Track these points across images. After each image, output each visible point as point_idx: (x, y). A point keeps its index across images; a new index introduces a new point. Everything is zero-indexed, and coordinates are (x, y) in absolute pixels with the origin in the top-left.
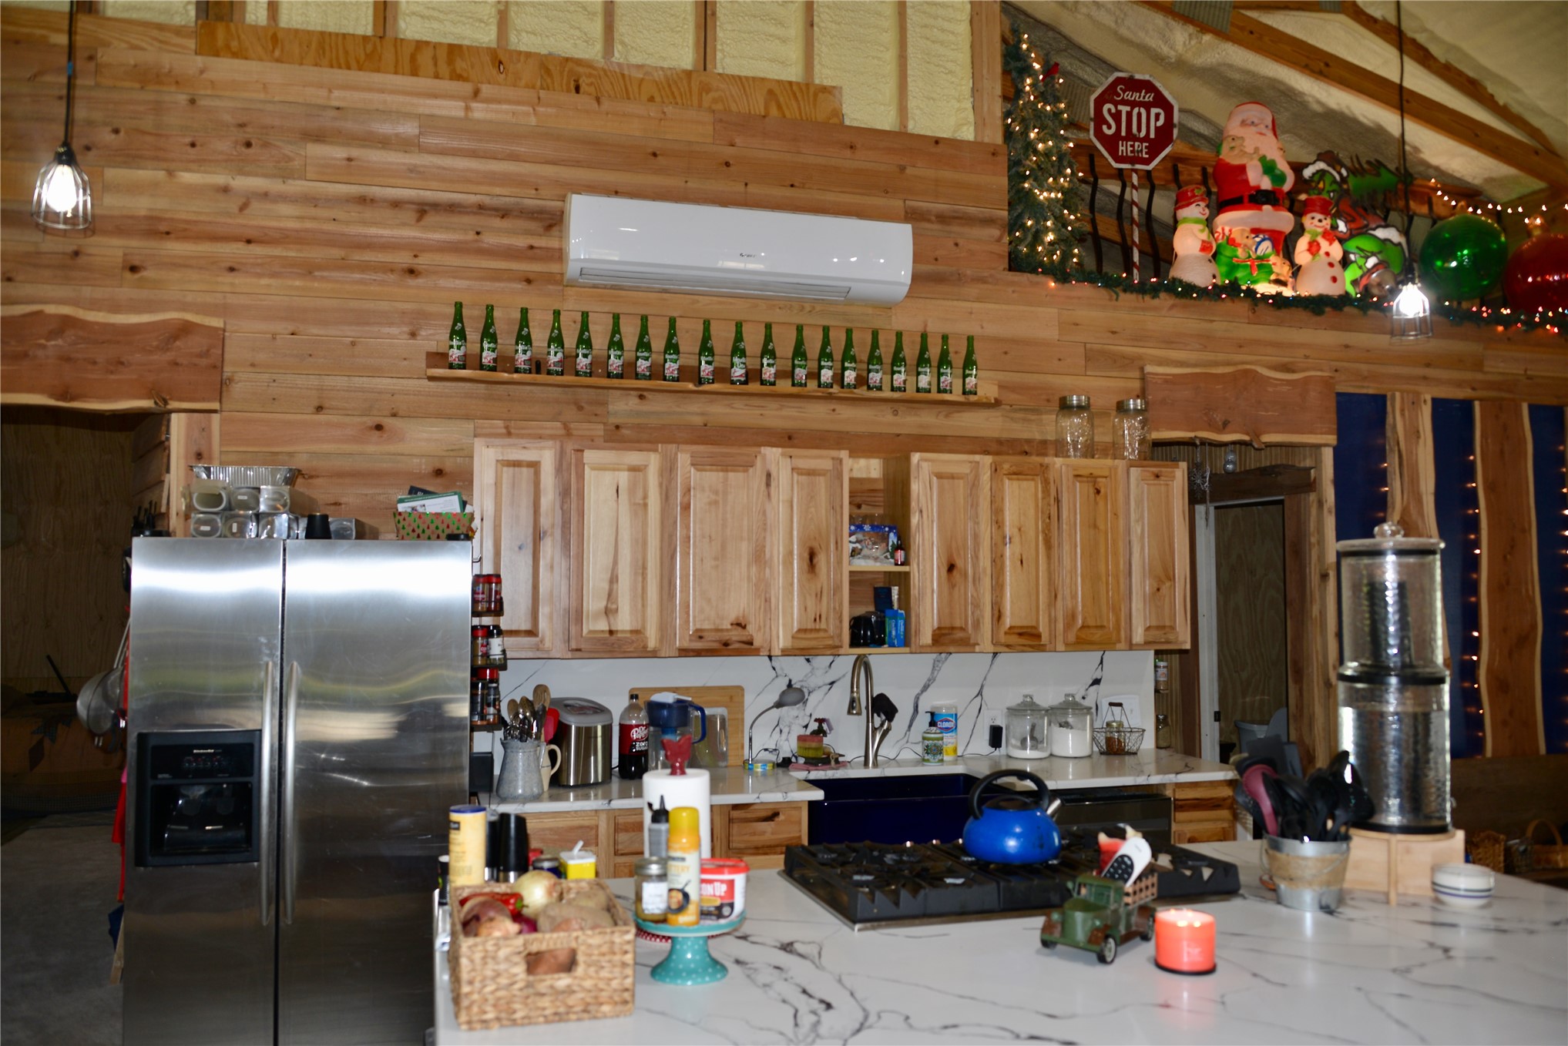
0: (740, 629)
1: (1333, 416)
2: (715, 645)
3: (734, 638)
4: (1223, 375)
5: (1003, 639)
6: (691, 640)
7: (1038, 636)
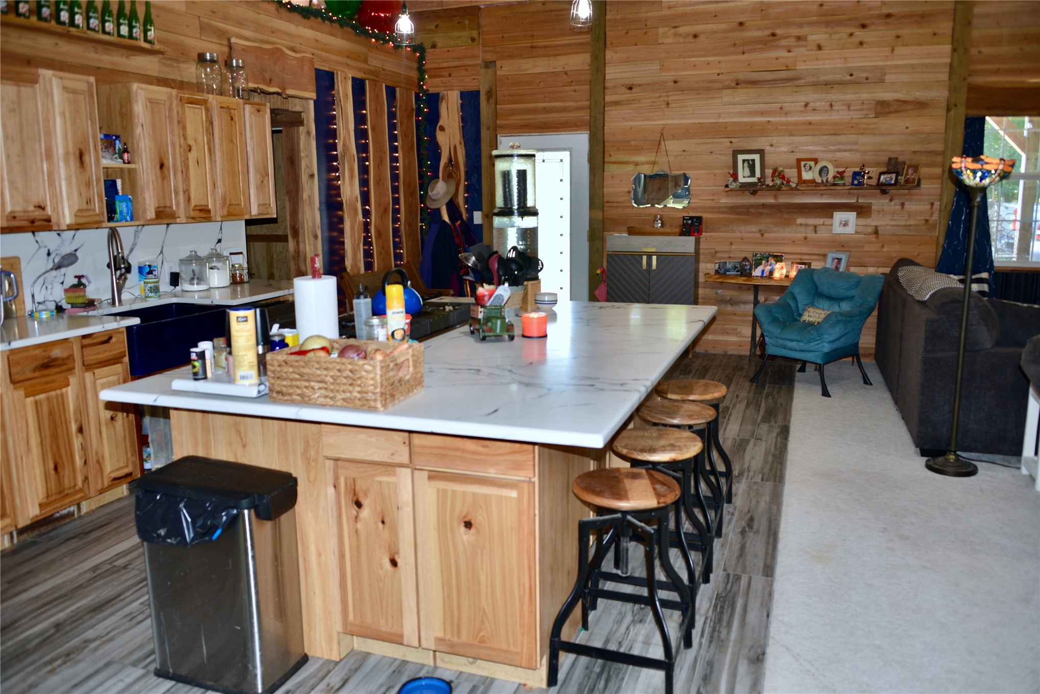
0: (40, 210)
1: (314, 82)
2: (25, 223)
3: (38, 218)
4: (268, 50)
5: (192, 214)
6: (8, 220)
7: (209, 211)
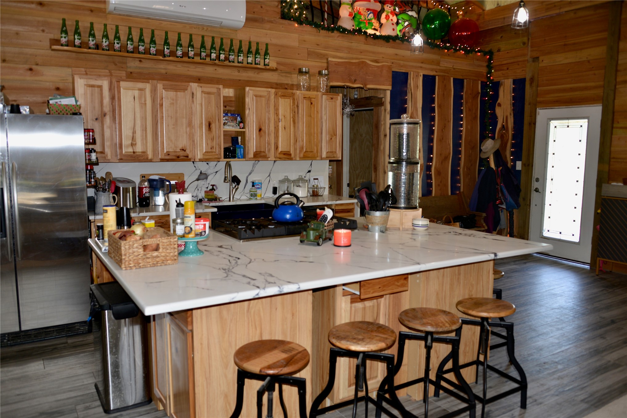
0: (183, 151)
1: (391, 79)
2: (174, 157)
3: (181, 155)
4: (355, 63)
5: (278, 156)
6: (165, 156)
7: (290, 155)
